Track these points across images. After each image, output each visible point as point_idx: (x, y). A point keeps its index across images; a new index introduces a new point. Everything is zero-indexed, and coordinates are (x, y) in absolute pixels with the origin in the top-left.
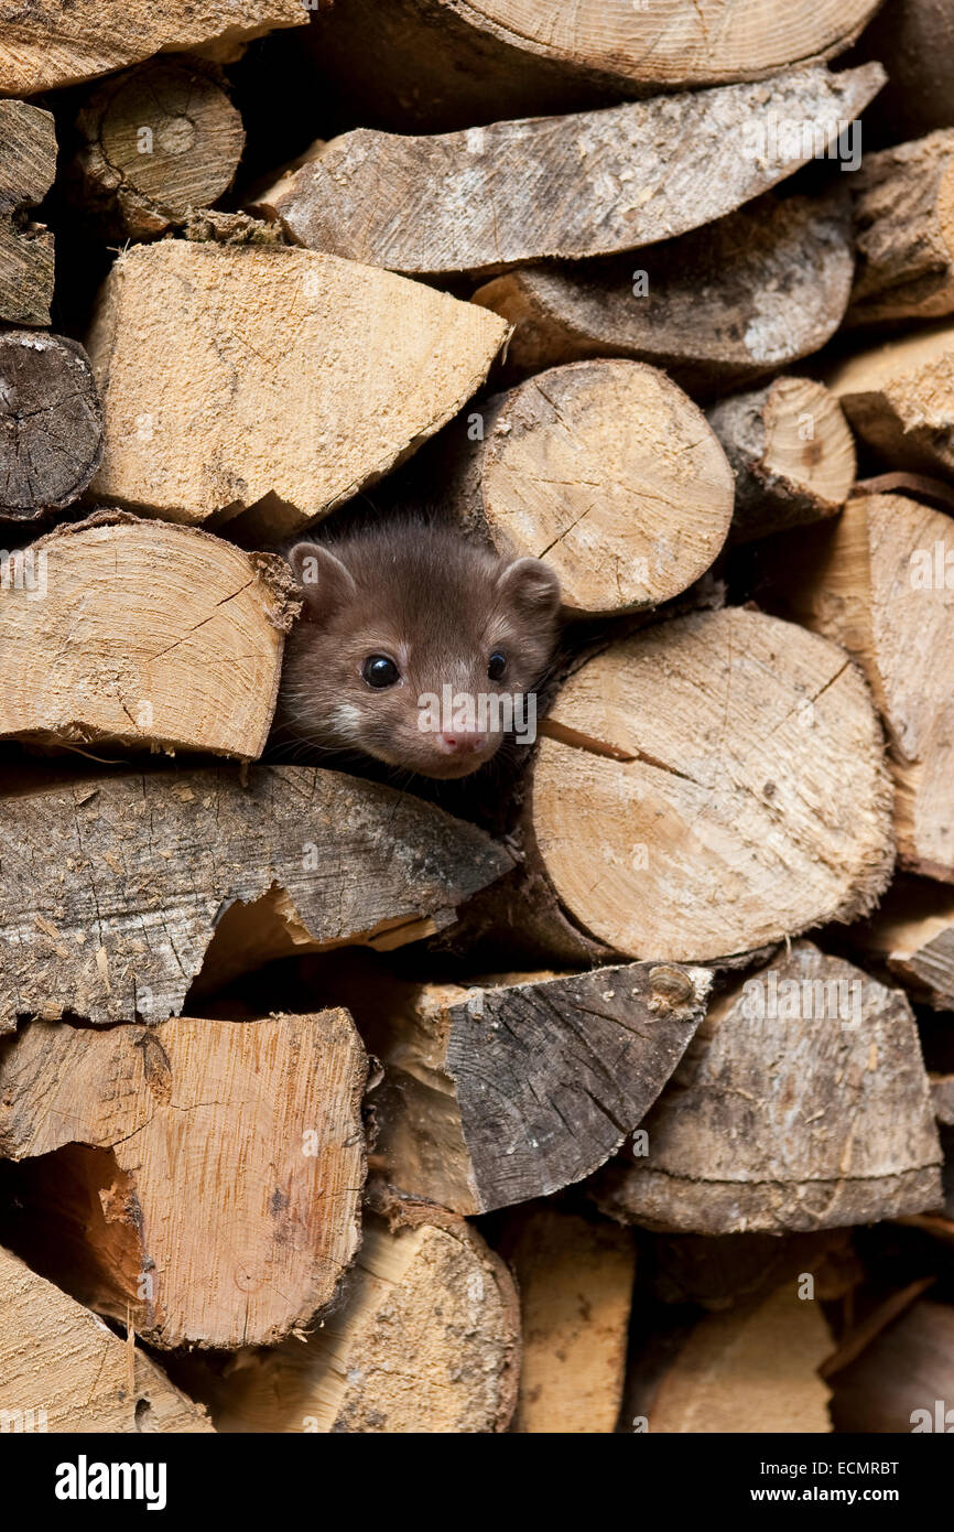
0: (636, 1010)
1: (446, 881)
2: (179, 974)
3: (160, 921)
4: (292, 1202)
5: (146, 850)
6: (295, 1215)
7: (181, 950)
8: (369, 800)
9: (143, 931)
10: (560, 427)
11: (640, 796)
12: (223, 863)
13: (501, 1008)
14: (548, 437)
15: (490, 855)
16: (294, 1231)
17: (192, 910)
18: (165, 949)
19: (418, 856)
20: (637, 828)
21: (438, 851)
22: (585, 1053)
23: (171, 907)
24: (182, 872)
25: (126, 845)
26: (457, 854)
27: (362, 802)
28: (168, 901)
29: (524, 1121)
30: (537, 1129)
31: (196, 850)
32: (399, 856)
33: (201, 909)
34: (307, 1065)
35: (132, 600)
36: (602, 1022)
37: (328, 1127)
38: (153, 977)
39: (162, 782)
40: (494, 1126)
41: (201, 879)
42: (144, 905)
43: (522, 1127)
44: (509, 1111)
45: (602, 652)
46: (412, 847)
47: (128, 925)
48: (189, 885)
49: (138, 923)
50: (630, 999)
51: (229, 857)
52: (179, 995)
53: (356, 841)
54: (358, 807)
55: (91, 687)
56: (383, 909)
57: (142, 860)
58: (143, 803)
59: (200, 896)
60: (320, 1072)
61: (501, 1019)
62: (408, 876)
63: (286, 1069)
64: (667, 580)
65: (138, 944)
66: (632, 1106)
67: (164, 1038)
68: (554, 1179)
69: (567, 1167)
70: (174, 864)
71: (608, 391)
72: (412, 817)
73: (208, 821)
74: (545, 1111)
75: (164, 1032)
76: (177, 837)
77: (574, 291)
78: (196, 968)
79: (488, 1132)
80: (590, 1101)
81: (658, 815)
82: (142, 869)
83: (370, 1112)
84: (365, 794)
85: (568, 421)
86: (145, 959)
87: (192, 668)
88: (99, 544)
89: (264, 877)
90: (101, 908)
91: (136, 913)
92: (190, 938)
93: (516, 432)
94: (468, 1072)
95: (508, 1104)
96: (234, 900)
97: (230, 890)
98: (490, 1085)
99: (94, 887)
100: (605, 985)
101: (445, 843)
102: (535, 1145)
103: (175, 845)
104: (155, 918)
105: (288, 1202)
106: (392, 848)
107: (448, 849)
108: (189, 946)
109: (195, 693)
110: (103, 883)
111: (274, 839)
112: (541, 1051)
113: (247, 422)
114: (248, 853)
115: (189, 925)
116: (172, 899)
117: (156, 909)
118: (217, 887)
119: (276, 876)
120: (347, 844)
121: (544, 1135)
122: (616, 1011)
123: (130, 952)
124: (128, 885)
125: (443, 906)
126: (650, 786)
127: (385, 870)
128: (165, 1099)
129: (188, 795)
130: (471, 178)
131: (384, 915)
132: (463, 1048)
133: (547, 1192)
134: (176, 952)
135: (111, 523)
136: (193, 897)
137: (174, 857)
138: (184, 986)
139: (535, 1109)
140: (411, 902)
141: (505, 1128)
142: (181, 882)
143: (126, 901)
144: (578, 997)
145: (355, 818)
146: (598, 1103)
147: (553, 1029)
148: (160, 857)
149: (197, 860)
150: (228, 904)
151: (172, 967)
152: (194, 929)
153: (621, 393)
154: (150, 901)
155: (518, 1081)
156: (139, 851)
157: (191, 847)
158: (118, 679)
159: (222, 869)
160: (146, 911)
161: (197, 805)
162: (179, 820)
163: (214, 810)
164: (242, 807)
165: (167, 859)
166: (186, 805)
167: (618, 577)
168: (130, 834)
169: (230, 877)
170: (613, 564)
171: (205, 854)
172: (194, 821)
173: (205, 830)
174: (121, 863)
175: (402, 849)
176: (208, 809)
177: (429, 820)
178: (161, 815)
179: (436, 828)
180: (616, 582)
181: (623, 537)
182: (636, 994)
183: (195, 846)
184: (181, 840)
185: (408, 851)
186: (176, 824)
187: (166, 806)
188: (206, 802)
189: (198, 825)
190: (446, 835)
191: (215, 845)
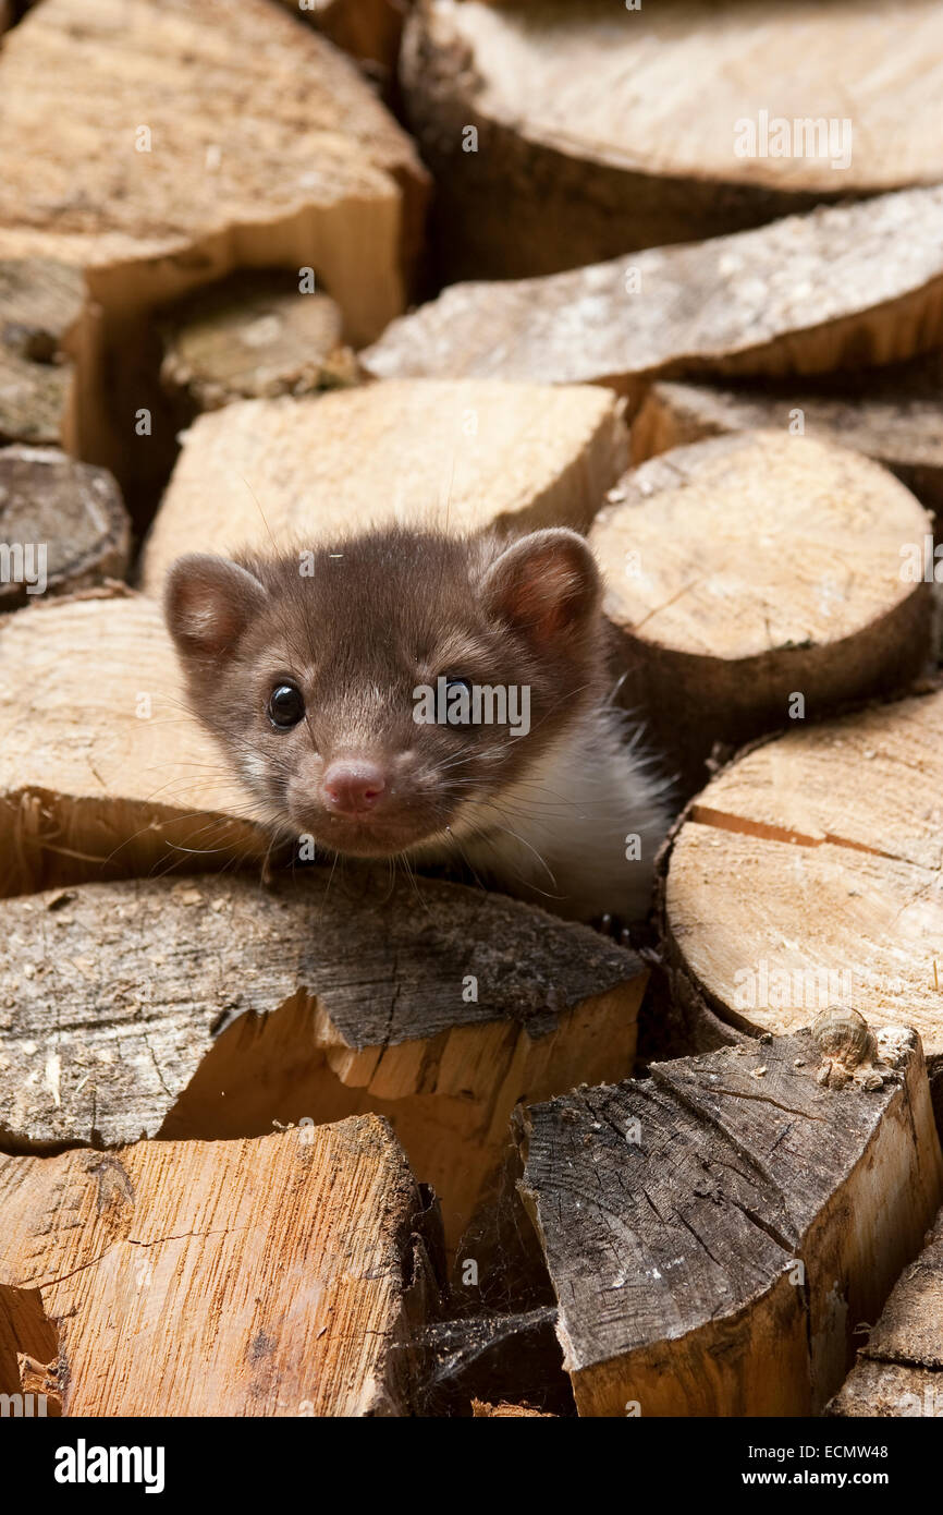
0: (800, 1086)
1: (545, 985)
2: (157, 1089)
3: (140, 1032)
4: (281, 1347)
5: (132, 956)
6: (282, 1363)
7: (164, 1062)
8: (440, 899)
9: (116, 1042)
11: (825, 879)
12: (234, 968)
13: (606, 1104)
14: (673, 501)
15: (611, 957)
16: (279, 1382)
17: (186, 1019)
18: (142, 1061)
19: (508, 958)
20: (821, 910)
21: (536, 953)
22: (731, 1154)
23: (158, 1017)
24: (177, 979)
25: (107, 949)
26: (563, 957)
27: (431, 901)
28: (154, 1010)
29: (639, 1245)
30: (659, 1252)
31: (197, 957)
32: (481, 959)
33: (198, 1019)
34: (320, 1180)
36: (748, 1103)
37: (344, 1251)
38: (121, 1091)
39: (161, 884)
40: (595, 1254)
41: (202, 986)
42: (118, 1015)
43: (637, 1252)
44: (617, 1233)
46: (499, 950)
47: (97, 1035)
48: (184, 993)
49: (110, 1033)
50: (792, 1074)
51: (243, 962)
52: (157, 1114)
53: (420, 944)
54: (425, 907)
55: (55, 753)
56: (451, 1014)
57: (125, 966)
58: (134, 907)
59: (198, 1005)
60: (337, 1187)
61: (606, 1119)
62: (491, 980)
63: (290, 1187)
64: (836, 621)
65: (106, 1056)
66: (796, 1205)
67: (129, 1163)
68: (685, 1316)
69: (704, 1300)
70: (169, 971)
71: (756, 455)
72: (502, 917)
73: (218, 925)
74: (670, 1230)
75: (130, 1158)
76: (173, 942)
77: (727, 398)
78: (180, 1083)
79: (585, 1261)
80: (741, 1215)
81: (851, 895)
82: (123, 976)
83: (414, 1241)
84: (436, 893)
85: (703, 488)
86: (112, 1070)
88: (82, 617)
89: (288, 985)
90: (62, 1017)
91: (109, 1023)
92: (178, 1049)
93: (630, 500)
94: (557, 1186)
95: (615, 1223)
96: (244, 1010)
97: (240, 998)
98: (590, 1202)
99: (58, 994)
100: (754, 1061)
101: (546, 945)
102: (657, 1275)
103: (171, 950)
104: (138, 1028)
105: (275, 1349)
106: (470, 951)
107: (551, 952)
108: (175, 1057)
110: (69, 989)
111: (307, 943)
112: (665, 1155)
114: (269, 956)
115: (179, 1036)
116: (161, 1008)
117: (137, 1018)
118: (222, 993)
119: (302, 982)
120: (406, 946)
121: (669, 1259)
122: (773, 1089)
123: (93, 1063)
124: (102, 993)
125: (538, 1011)
126: (841, 869)
128: (122, 1234)
129: (193, 897)
130: (591, 306)
132: (550, 1157)
133: (674, 1333)
134: (156, 1064)
135: (100, 598)
136: (190, 1006)
137: (168, 963)
138: (165, 1104)
139: (657, 1228)
141: (610, 1254)
142: (174, 989)
143: (98, 1010)
144: (713, 1077)
146: (753, 1218)
147: (684, 1128)
148: (149, 962)
149: (200, 966)
150: (235, 1014)
151: (150, 1081)
152: (186, 1040)
153: (772, 457)
154: (129, 1009)
155: (629, 1193)
156: (122, 957)
157: (192, 952)
158: (91, 745)
159: (231, 975)
160: (123, 1021)
161: (204, 907)
162: (178, 924)
163: (227, 913)
164: (266, 909)
165: (158, 965)
166: (190, 908)
167: (767, 622)
168: (112, 938)
169: (242, 983)
170: (759, 610)
171: (209, 959)
172: (198, 924)
173: (214, 934)
174: (96, 969)
175: (485, 951)
176: (219, 912)
177: (526, 921)
178: (155, 918)
179: (535, 930)
180: (763, 625)
181: (774, 584)
182: (800, 1066)
183: (197, 951)
184: (179, 945)
185: (494, 953)
186: (174, 928)
187: (163, 909)
188: (217, 904)
189: (203, 928)
190: (550, 936)
191: (225, 950)
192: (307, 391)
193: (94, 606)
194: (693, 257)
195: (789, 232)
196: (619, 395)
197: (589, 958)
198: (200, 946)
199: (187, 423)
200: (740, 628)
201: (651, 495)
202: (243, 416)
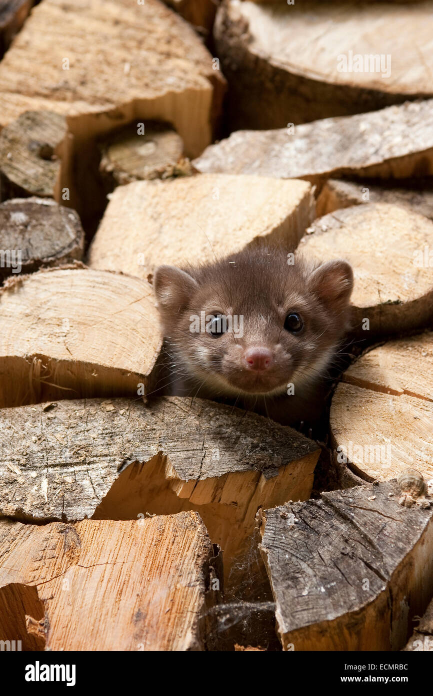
0: (391, 505)
1: (273, 455)
2: (92, 495)
3: (85, 469)
4: (148, 617)
5: (82, 434)
6: (149, 624)
7: (96, 483)
8: (225, 413)
9: (74, 473)
10: (344, 230)
11: (403, 411)
12: (129, 441)
13: (301, 511)
14: (336, 234)
15: (303, 443)
16: (147, 633)
17: (106, 464)
18: (86, 483)
19: (255, 441)
20: (401, 425)
21: (269, 440)
22: (359, 536)
23: (93, 462)
24: (103, 445)
25: (70, 430)
26: (281, 442)
27: (221, 414)
28: (92, 459)
29: (315, 576)
30: (324, 580)
31: (112, 435)
32: (243, 441)
33: (112, 464)
34: (167, 541)
35: (78, 301)
36: (367, 512)
37: (178, 574)
38: (76, 496)
39: (96, 401)
40: (294, 579)
41: (114, 449)
42: (75, 461)
43: (314, 579)
44: (305, 570)
45: (381, 345)
46: (251, 437)
47: (65, 470)
48: (106, 452)
49: (71, 469)
50: (387, 499)
51: (133, 439)
52: (92, 507)
53: (215, 433)
54: (218, 417)
55: (49, 339)
56: (229, 466)
57: (79, 439)
58: (83, 411)
59: (112, 458)
60: (175, 544)
61: (300, 517)
62: (247, 451)
63: (153, 543)
64: (411, 292)
65: (69, 480)
66: (388, 560)
67: (79, 530)
68: (336, 609)
69: (345, 602)
70: (99, 441)
71: (375, 214)
72: (253, 423)
73: (122, 421)
74: (329, 569)
75: (79, 527)
76: (101, 428)
77: (361, 188)
78: (103, 493)
79: (290, 583)
80: (363, 564)
81: (415, 418)
82: (78, 443)
83: (211, 570)
84: (223, 410)
85: (350, 228)
86: (72, 486)
87: (110, 332)
88: (62, 277)
89: (154, 450)
90: (49, 461)
91: (71, 465)
92: (103, 478)
93: (316, 233)
94: (277, 547)
95: (304, 566)
96: (133, 461)
97: (132, 455)
98: (293, 555)
99: (48, 450)
100: (370, 493)
101: (274, 436)
102: (323, 590)
103: (100, 432)
104: (84, 467)
105: (145, 617)
106: (238, 438)
107: (276, 440)
108: (101, 481)
109: (111, 343)
110: (53, 448)
111: (163, 431)
112: (328, 535)
113: (165, 244)
114: (145, 437)
115: (103, 472)
116: (95, 458)
117: (84, 463)
118: (123, 453)
119: (160, 449)
120: (209, 434)
121: (329, 583)
122: (379, 506)
123: (63, 482)
124: (68, 450)
125: (269, 466)
126: (411, 406)
127: (233, 448)
128: (75, 562)
129: (111, 408)
130: (300, 143)
131: (230, 470)
132: (274, 534)
133: (331, 617)
134: (92, 484)
135: (71, 269)
136: (109, 458)
137: (99, 438)
138: (96, 502)
139: (323, 568)
140: (247, 463)
141: (302, 579)
142: (101, 450)
144: (351, 500)
145: (215, 421)
146: (368, 565)
147: (336, 523)
148: (90, 437)
149: (113, 440)
150: (129, 462)
151: (89, 492)
152: (106, 474)
153: (383, 216)
154: (80, 458)
155: (311, 552)
156: (77, 434)
157: (110, 433)
158: (65, 336)
159: (128, 444)
160: (77, 464)
161: (115, 413)
162: (104, 420)
163: (126, 416)
164: (144, 415)
165: (94, 438)
166: (109, 413)
167: (379, 291)
168: (73, 425)
169: (132, 448)
170: (375, 285)
171: (118, 437)
172: (113, 421)
173: (120, 425)
174: (65, 439)
175: (245, 438)
176: (122, 415)
177: (264, 425)
178: (93, 417)
179: (268, 429)
180: (378, 293)
181: (382, 274)
182: (391, 496)
183: (112, 433)
184: (104, 429)
185: (249, 439)
186: (102, 422)
187: (97, 413)
188: (122, 412)
189: (115, 422)
190: (275, 432)
191: (125, 433)
192: (167, 177)
193: (68, 272)
194: (347, 122)
195: (392, 113)
196: (312, 185)
197: (293, 443)
198: (113, 431)
199: (111, 190)
200: (366, 293)
201: (326, 231)
202: (137, 187)
